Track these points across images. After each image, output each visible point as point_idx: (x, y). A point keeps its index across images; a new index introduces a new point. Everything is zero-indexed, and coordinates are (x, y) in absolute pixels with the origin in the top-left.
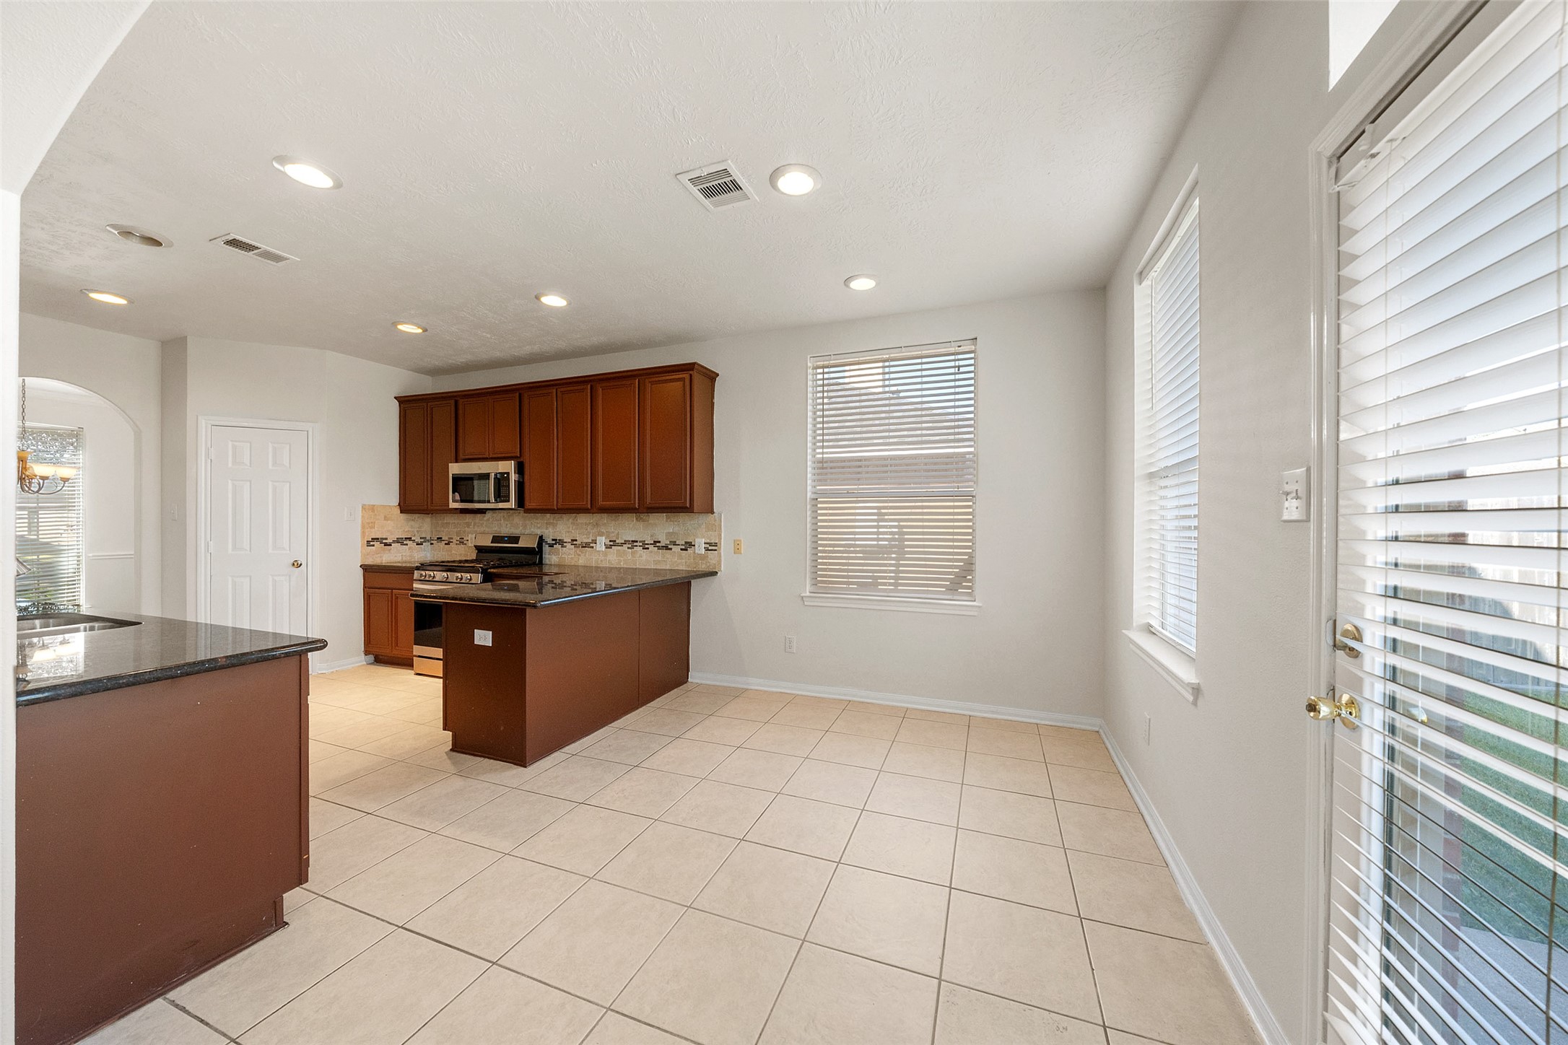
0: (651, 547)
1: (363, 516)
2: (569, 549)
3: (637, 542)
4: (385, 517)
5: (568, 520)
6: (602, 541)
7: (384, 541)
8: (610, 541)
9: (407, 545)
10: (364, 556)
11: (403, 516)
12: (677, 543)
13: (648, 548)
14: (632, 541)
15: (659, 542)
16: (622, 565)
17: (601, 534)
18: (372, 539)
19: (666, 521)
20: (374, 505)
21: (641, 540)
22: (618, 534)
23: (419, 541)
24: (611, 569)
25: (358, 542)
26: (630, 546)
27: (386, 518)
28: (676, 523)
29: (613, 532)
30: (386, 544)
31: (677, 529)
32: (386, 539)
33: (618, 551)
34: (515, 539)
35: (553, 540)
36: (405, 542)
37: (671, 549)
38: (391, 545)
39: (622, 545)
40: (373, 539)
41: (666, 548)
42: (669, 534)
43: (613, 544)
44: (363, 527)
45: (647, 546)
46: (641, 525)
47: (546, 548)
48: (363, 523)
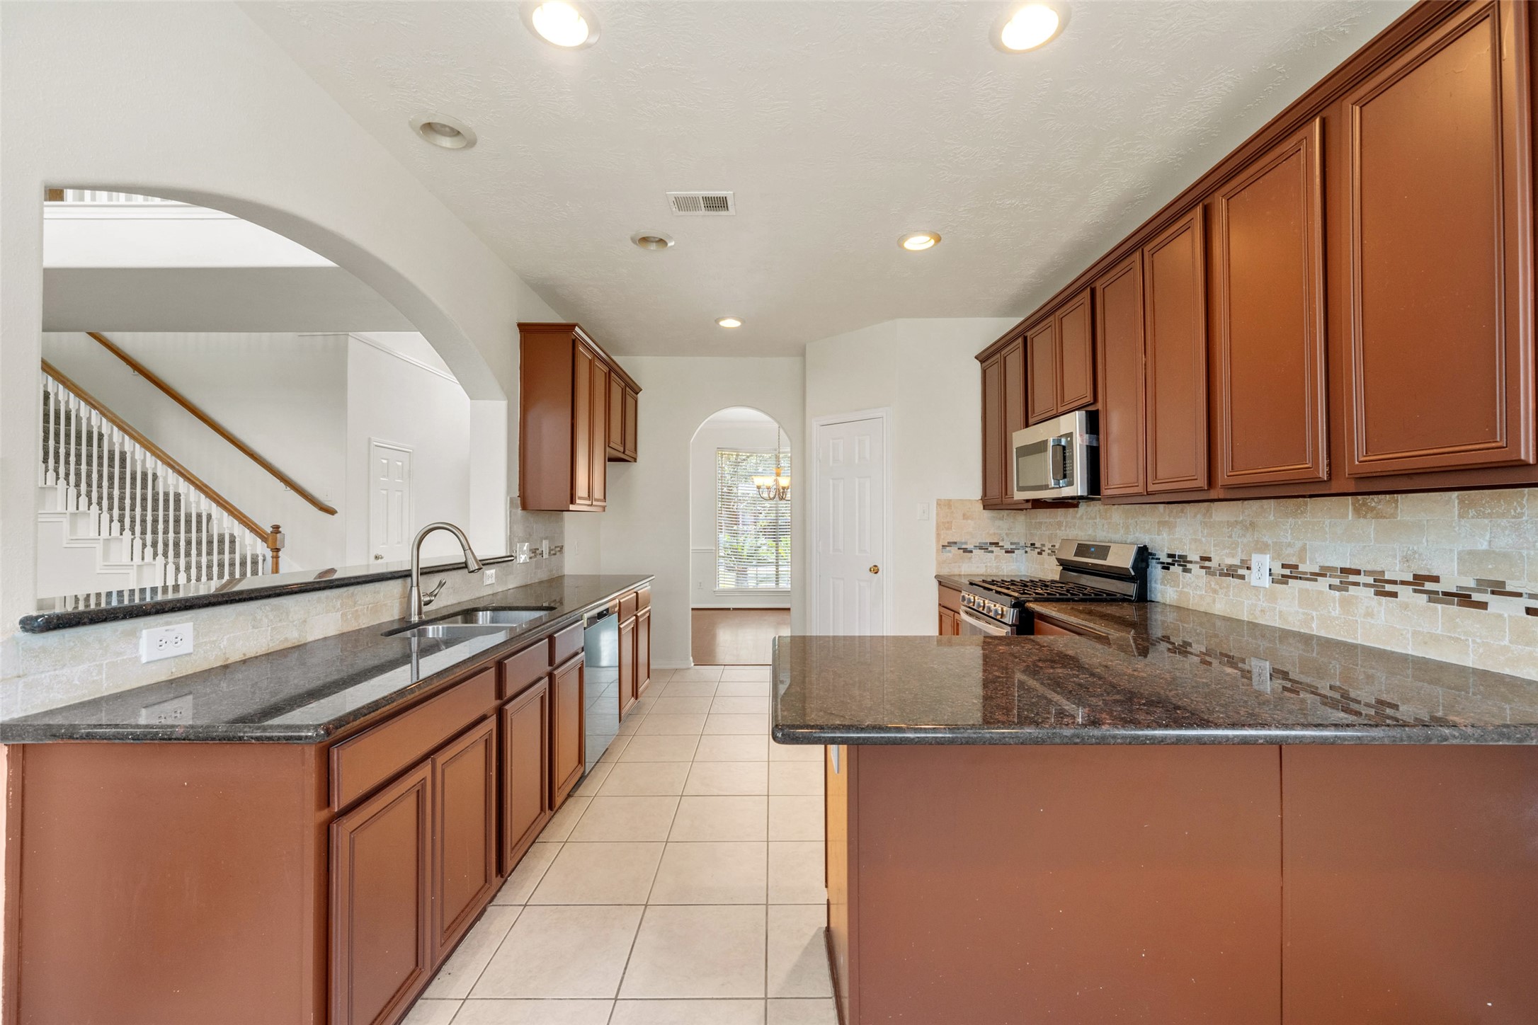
0: (1405, 593)
1: (937, 514)
2: (1197, 577)
3: (1358, 572)
4: (964, 515)
5: (1195, 516)
6: (1263, 565)
7: (964, 546)
8: (1284, 566)
9: (992, 552)
10: (940, 564)
11: (987, 514)
12: (1508, 589)
13: (1394, 595)
14: (1343, 571)
15: (1436, 579)
16: (1316, 629)
17: (1262, 548)
18: (949, 543)
19: (1461, 516)
20: (951, 500)
21: (1369, 568)
22: (1303, 549)
23: (1009, 547)
24: (1285, 635)
25: (932, 545)
26: (1336, 582)
27: (965, 517)
28: (1504, 522)
29: (1289, 545)
30: (965, 551)
31: (1505, 541)
32: (966, 543)
33: (1301, 591)
34: (1103, 551)
35: (1170, 556)
36: (990, 549)
37: (1483, 606)
38: (971, 552)
39: (1314, 576)
40: (951, 544)
41: (1464, 598)
42: (1470, 558)
43: (1291, 573)
44: (938, 528)
45: (1388, 588)
46: (1369, 527)
47: (1156, 572)
48: (937, 524)
